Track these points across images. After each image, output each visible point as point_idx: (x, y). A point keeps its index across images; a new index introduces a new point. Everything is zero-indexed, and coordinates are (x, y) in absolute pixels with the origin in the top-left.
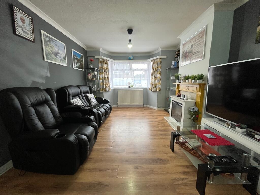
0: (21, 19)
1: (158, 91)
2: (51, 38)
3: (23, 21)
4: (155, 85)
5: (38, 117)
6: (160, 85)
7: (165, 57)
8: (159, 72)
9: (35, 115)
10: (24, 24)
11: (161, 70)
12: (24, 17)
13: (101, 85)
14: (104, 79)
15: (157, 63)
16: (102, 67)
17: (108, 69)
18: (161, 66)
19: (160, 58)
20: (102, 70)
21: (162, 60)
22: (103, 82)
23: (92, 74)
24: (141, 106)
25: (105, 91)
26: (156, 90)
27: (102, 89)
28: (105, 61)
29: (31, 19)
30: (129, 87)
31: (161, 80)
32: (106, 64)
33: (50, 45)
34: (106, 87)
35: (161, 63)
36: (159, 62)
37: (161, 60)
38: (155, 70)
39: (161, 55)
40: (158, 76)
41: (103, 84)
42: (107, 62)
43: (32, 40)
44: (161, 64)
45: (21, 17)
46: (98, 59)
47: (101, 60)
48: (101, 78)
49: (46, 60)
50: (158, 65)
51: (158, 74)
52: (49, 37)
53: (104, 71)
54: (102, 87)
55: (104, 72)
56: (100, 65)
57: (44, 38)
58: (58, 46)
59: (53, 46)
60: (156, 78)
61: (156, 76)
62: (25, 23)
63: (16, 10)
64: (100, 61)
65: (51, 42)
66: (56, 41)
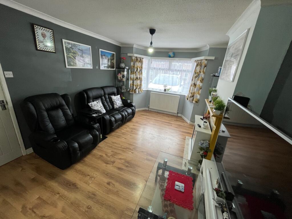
0: (42, 34)
1: (194, 102)
2: (74, 44)
3: (44, 36)
4: (192, 94)
5: (50, 120)
6: (199, 96)
7: (213, 58)
8: (200, 79)
9: (48, 118)
10: (45, 38)
11: (203, 76)
12: (45, 32)
13: (132, 85)
14: (135, 80)
15: (201, 66)
16: (134, 66)
17: (142, 67)
18: (204, 71)
19: (204, 59)
20: (134, 69)
21: (208, 62)
22: (133, 82)
23: (122, 74)
24: (175, 115)
25: (135, 92)
26: (193, 100)
27: (131, 90)
28: (139, 59)
29: (52, 31)
30: (165, 90)
31: (201, 89)
32: (139, 62)
33: (72, 52)
34: (136, 89)
35: (205, 66)
36: (203, 65)
37: (206, 62)
38: (197, 75)
39: (208, 56)
40: (199, 83)
41: (133, 85)
42: (142, 59)
43: (53, 51)
44: (205, 68)
45: (42, 33)
46: (131, 57)
47: (133, 58)
48: (132, 78)
49: (67, 67)
50: (201, 69)
51: (198, 80)
52: (72, 44)
53: (135, 70)
54: (132, 88)
55: (136, 72)
56: (132, 64)
57: (65, 46)
58: (82, 50)
59: (76, 51)
60: (195, 85)
61: (195, 83)
62: (47, 37)
63: (37, 28)
64: (132, 60)
65: (74, 48)
66: (79, 45)
